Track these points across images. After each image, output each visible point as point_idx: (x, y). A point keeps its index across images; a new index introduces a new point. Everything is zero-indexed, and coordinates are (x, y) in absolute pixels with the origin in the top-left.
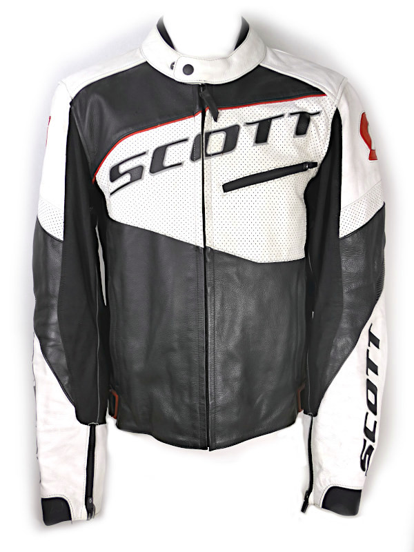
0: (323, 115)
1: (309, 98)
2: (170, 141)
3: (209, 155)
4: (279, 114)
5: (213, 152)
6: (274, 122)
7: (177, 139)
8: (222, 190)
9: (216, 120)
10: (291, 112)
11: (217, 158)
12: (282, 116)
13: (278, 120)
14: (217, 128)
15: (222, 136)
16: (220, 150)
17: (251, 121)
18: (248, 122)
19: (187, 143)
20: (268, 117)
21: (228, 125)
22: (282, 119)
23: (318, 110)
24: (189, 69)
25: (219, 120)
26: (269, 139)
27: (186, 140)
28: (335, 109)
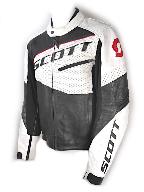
0: (93, 42)
1: (89, 37)
2: (46, 56)
3: (55, 60)
4: (77, 44)
5: (57, 59)
6: (76, 47)
7: (48, 55)
8: (58, 71)
9: (58, 48)
10: (81, 43)
11: (58, 60)
12: (78, 45)
13: (77, 46)
14: (59, 51)
15: (60, 53)
16: (59, 58)
17: (69, 47)
18: (68, 48)
19: (50, 56)
20: (74, 45)
21: (62, 49)
22: (78, 46)
23: (92, 41)
24: (52, 32)
25: (59, 48)
26: (73, 53)
27: (50, 55)
28: (98, 40)
